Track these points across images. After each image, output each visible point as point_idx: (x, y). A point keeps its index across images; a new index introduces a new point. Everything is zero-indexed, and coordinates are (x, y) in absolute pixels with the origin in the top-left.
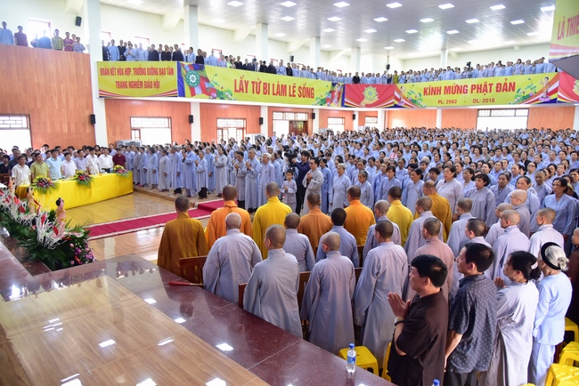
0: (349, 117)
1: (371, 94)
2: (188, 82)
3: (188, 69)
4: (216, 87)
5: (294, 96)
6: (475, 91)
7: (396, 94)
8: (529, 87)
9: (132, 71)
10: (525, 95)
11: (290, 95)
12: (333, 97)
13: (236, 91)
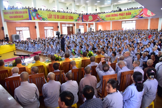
0: (85, 25)
1: (91, 18)
2: (32, 15)
3: (32, 11)
4: (42, 17)
5: (67, 19)
6: (120, 15)
7: (98, 17)
8: (135, 13)
9: (14, 13)
10: (134, 16)
11: (66, 19)
12: (79, 19)
13: (48, 18)
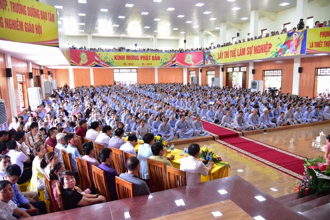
1: (84, 57)
6: (142, 59)
7: (96, 58)
8: (165, 59)
10: (164, 62)
